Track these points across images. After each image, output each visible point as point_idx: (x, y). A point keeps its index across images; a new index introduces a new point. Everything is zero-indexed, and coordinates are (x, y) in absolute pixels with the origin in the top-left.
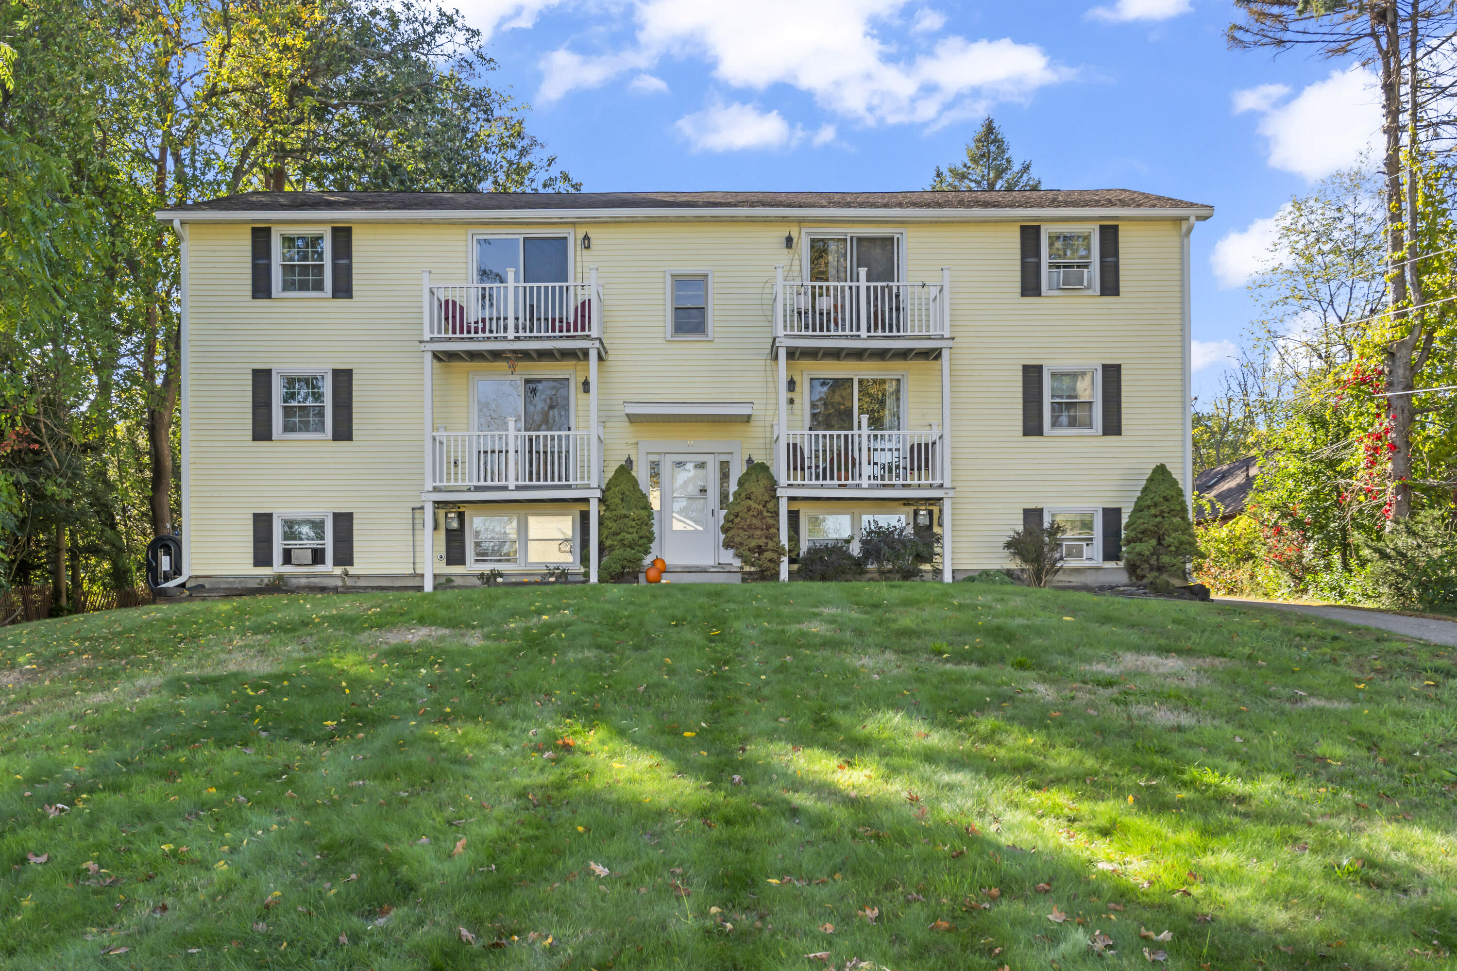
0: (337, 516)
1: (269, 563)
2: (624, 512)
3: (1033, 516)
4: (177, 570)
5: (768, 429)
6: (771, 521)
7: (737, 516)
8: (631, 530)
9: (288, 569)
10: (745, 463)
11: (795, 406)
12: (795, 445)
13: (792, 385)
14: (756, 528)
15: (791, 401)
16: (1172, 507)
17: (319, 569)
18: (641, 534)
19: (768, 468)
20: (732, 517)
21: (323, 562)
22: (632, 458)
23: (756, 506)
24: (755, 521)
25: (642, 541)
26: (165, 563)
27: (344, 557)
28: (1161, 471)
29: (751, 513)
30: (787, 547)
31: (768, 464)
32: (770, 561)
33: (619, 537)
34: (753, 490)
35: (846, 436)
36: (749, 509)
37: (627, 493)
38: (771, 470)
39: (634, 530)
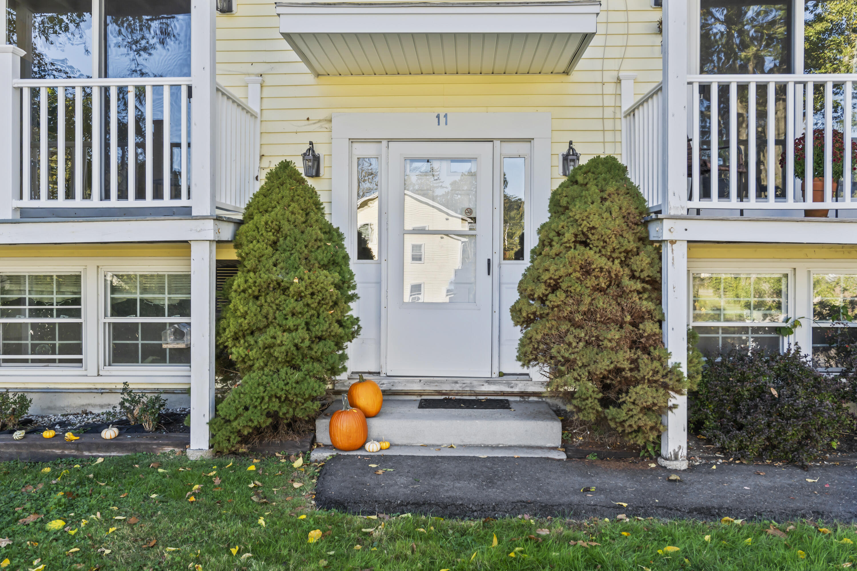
2: (277, 275)
5: (610, 89)
6: (647, 305)
7: (555, 288)
8: (291, 323)
10: (559, 162)
14: (606, 322)
18: (317, 330)
19: (624, 169)
20: (541, 290)
22: (318, 150)
23: (602, 262)
24: (601, 302)
25: (319, 348)
29: (591, 282)
30: (684, 369)
31: (623, 161)
32: (647, 410)
33: (263, 339)
34: (595, 221)
36: (585, 271)
37: (286, 227)
38: (630, 175)
39: (301, 321)
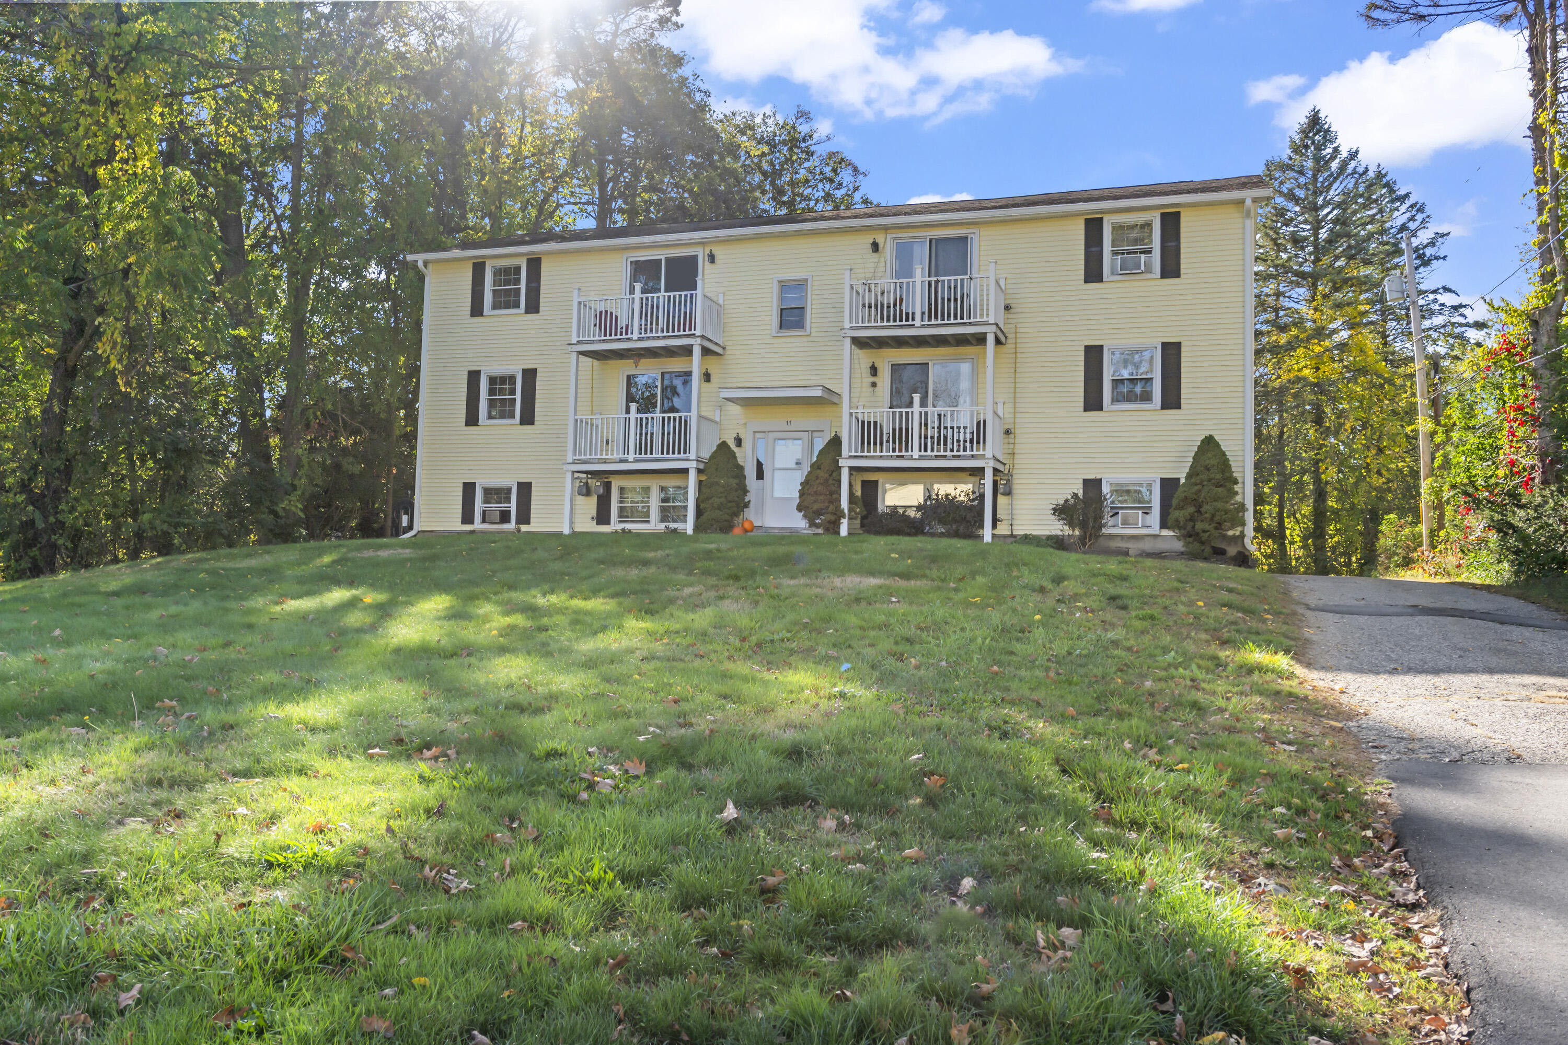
0: (520, 484)
1: (471, 522)
2: (716, 480)
3: (1093, 485)
4: (410, 527)
6: (834, 488)
8: (720, 495)
9: (486, 526)
10: (827, 438)
11: (877, 389)
12: (875, 423)
13: (874, 371)
15: (874, 385)
16: (1212, 476)
17: (505, 526)
21: (509, 521)
22: (741, 436)
23: (824, 475)
24: (821, 488)
25: (730, 505)
26: (405, 520)
27: (524, 517)
28: (1209, 443)
29: (818, 481)
30: (846, 511)
32: (830, 522)
33: (710, 501)
35: (907, 413)
36: (817, 478)
37: (721, 464)
39: (723, 495)
